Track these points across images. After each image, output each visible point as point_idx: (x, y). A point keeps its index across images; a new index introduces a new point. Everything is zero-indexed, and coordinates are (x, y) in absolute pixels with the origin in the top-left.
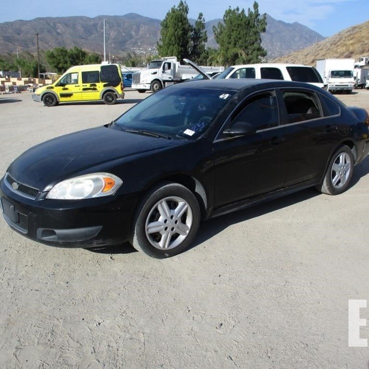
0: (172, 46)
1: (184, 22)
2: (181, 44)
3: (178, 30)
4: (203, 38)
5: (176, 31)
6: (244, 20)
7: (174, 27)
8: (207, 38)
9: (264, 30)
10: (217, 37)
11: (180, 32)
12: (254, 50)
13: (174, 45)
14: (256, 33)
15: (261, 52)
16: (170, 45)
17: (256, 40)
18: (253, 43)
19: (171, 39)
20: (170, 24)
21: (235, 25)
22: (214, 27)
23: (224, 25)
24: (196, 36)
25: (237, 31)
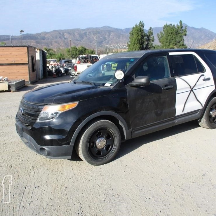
0: (135, 45)
1: (142, 32)
2: (140, 43)
3: (139, 36)
4: (152, 40)
5: (138, 36)
6: (174, 30)
7: (137, 35)
8: (154, 40)
9: (186, 35)
10: (160, 39)
11: (140, 37)
12: (180, 45)
13: (137, 44)
14: (181, 36)
15: (184, 47)
16: (135, 44)
17: (181, 40)
18: (179, 42)
19: (135, 41)
20: (135, 33)
21: (170, 33)
22: (158, 34)
23: (164, 33)
24: (148, 39)
25: (171, 36)
